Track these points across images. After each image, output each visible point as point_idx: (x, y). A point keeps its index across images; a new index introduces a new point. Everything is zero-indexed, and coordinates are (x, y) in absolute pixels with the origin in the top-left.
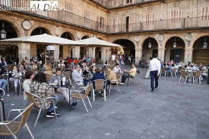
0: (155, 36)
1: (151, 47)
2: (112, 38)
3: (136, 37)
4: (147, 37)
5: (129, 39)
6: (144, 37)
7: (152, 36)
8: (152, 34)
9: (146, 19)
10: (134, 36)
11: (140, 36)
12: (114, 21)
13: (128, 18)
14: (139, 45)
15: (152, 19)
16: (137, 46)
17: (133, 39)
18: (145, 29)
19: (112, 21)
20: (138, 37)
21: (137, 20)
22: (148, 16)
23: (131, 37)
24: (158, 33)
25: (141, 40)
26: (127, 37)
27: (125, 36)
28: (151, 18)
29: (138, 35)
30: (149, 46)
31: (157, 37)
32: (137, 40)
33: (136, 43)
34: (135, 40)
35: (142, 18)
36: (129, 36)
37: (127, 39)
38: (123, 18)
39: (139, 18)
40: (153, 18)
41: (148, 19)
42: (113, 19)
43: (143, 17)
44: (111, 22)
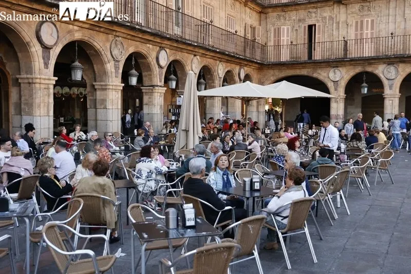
0: (377, 68)
1: (367, 91)
2: (271, 72)
3: (332, 70)
4: (358, 70)
5: (315, 75)
6: (352, 71)
7: (369, 69)
8: (370, 64)
9: (356, 30)
10: (328, 69)
11: (340, 69)
12: (278, 32)
13: (311, 28)
14: (339, 89)
15: (369, 31)
16: (336, 90)
17: (325, 74)
18: (353, 53)
19: (272, 34)
20: (336, 71)
21: (334, 33)
22: (360, 26)
23: (319, 71)
24: (384, 63)
25: (345, 77)
26: (309, 70)
27: (304, 68)
28: (367, 29)
29: (337, 67)
30: (362, 90)
31: (381, 71)
32: (335, 77)
33: (332, 83)
34: (329, 77)
35: (346, 30)
36: (315, 69)
37: (310, 75)
38: (299, 26)
39: (338, 28)
40: (372, 28)
41: (359, 32)
42: (275, 29)
43: (349, 27)
44: (269, 35)
